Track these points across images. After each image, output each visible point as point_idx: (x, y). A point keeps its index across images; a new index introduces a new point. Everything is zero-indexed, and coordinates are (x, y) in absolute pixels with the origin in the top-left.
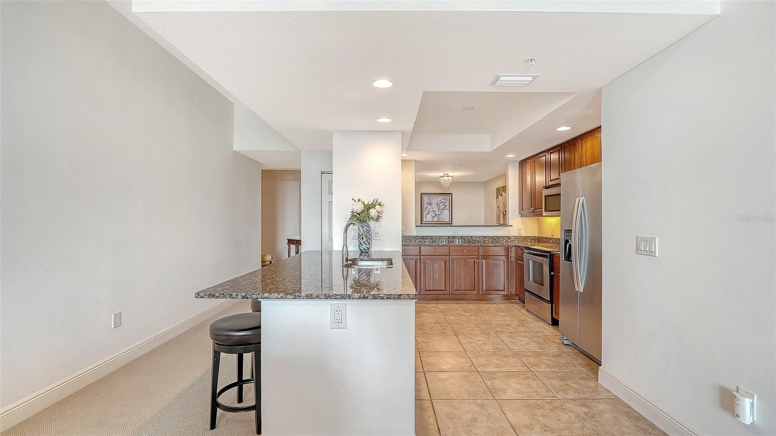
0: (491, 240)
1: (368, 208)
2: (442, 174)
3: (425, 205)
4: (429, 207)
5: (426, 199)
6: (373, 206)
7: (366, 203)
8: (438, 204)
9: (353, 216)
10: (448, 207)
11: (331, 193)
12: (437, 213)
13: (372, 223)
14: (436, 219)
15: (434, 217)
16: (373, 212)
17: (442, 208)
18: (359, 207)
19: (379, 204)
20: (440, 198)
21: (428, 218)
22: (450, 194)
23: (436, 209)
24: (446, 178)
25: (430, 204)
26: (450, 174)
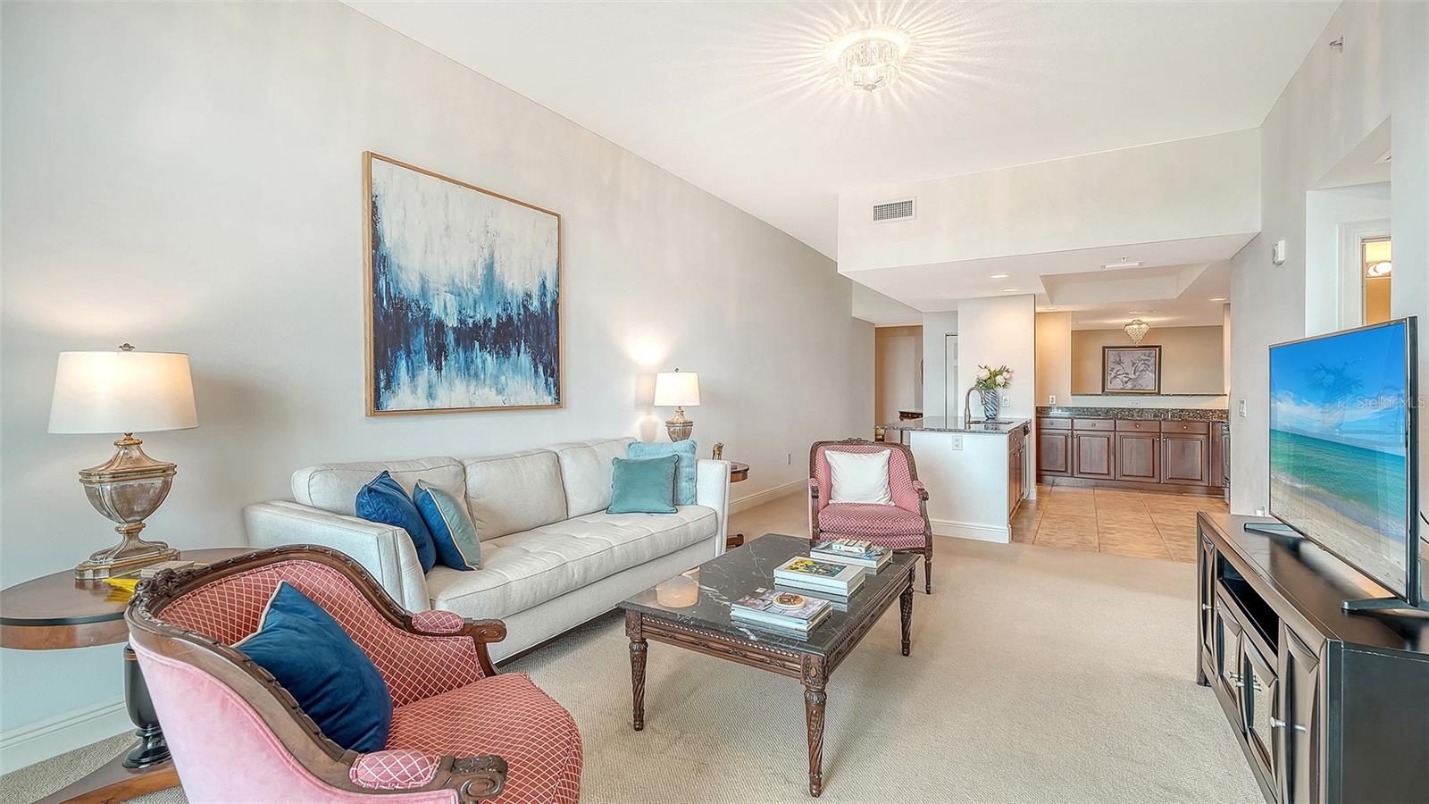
0: (1191, 414)
1: (995, 374)
2: (1130, 321)
3: (1110, 365)
4: (1119, 367)
5: (1111, 355)
6: (1000, 373)
7: (992, 370)
8: (1134, 364)
9: (979, 383)
10: (1152, 367)
11: (956, 358)
12: (1132, 376)
13: (1000, 390)
14: (1129, 385)
15: (1126, 382)
16: (999, 379)
17: (1141, 369)
18: (985, 374)
19: (1007, 371)
20: (1138, 354)
21: (1116, 384)
22: (1157, 347)
23: (1130, 370)
24: (1135, 326)
25: (1120, 363)
26: (1144, 319)
